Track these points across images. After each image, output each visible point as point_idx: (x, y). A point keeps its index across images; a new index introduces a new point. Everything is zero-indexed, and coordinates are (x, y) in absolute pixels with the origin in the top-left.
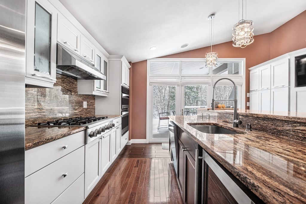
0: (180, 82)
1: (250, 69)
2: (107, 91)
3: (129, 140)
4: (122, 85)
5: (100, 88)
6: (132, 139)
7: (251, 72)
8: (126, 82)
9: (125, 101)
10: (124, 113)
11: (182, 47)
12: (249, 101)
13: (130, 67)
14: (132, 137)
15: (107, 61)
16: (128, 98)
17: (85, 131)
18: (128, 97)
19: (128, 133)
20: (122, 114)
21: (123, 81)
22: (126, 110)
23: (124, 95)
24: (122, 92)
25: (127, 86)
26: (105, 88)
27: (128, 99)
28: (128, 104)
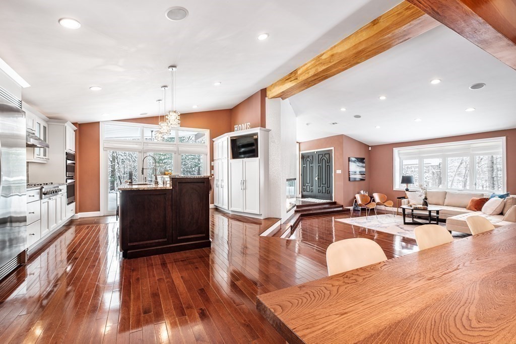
0: (142, 148)
1: (214, 140)
2: (47, 157)
3: (76, 213)
4: (66, 151)
5: (39, 155)
6: (79, 212)
7: (214, 143)
8: (71, 147)
9: (70, 169)
10: (69, 181)
11: (141, 114)
12: (213, 169)
13: (76, 128)
14: (79, 209)
15: (46, 126)
16: (73, 165)
17: (41, 189)
18: (74, 163)
19: (74, 204)
20: (66, 182)
21: (68, 148)
22: (72, 178)
23: (69, 162)
24: (67, 159)
25: (72, 152)
26: (45, 155)
27: (74, 167)
28: (74, 172)
